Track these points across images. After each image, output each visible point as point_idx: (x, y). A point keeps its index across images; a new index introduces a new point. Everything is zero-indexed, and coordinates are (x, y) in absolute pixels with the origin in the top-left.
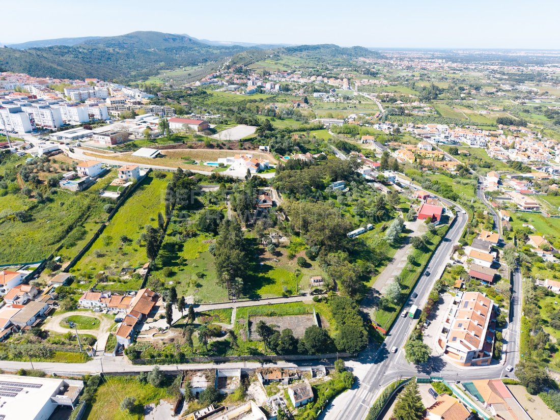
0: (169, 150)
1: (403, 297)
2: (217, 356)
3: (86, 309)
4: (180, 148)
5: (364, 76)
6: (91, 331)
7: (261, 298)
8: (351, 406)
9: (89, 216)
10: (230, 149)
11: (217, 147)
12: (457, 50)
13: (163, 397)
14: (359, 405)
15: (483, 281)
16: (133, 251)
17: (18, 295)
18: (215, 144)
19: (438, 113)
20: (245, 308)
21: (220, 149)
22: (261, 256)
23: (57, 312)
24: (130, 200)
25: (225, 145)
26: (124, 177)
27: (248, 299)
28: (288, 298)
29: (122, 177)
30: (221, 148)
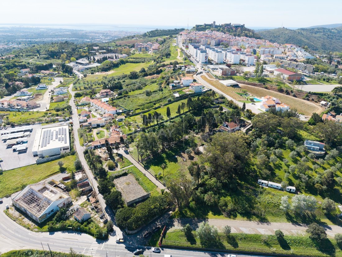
0: (250, 86)
1: (217, 246)
4: (258, 87)
10: (295, 96)
18: (285, 89)
21: (287, 94)
22: (182, 153)
28: (157, 180)
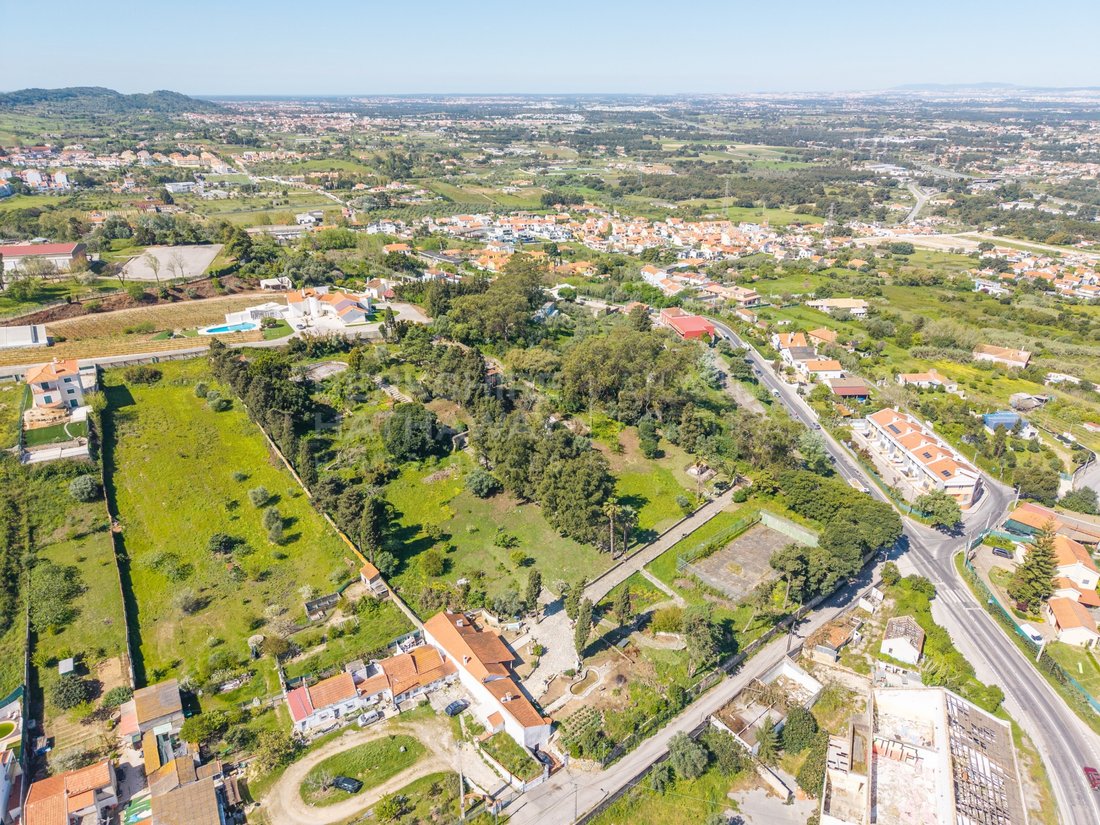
2: (729, 657)
3: (332, 735)
5: (230, 147)
6: (418, 766)
7: (657, 534)
8: (963, 620)
9: (32, 529)
10: (196, 297)
11: (165, 297)
12: (357, 97)
13: (726, 789)
14: (968, 614)
15: (860, 396)
16: (277, 562)
17: (72, 810)
18: (155, 291)
19: (445, 198)
20: (658, 561)
23: (256, 785)
24: (119, 451)
25: (181, 291)
26: (57, 397)
27: (642, 546)
28: (695, 514)
29: (48, 400)
30: (175, 299)
